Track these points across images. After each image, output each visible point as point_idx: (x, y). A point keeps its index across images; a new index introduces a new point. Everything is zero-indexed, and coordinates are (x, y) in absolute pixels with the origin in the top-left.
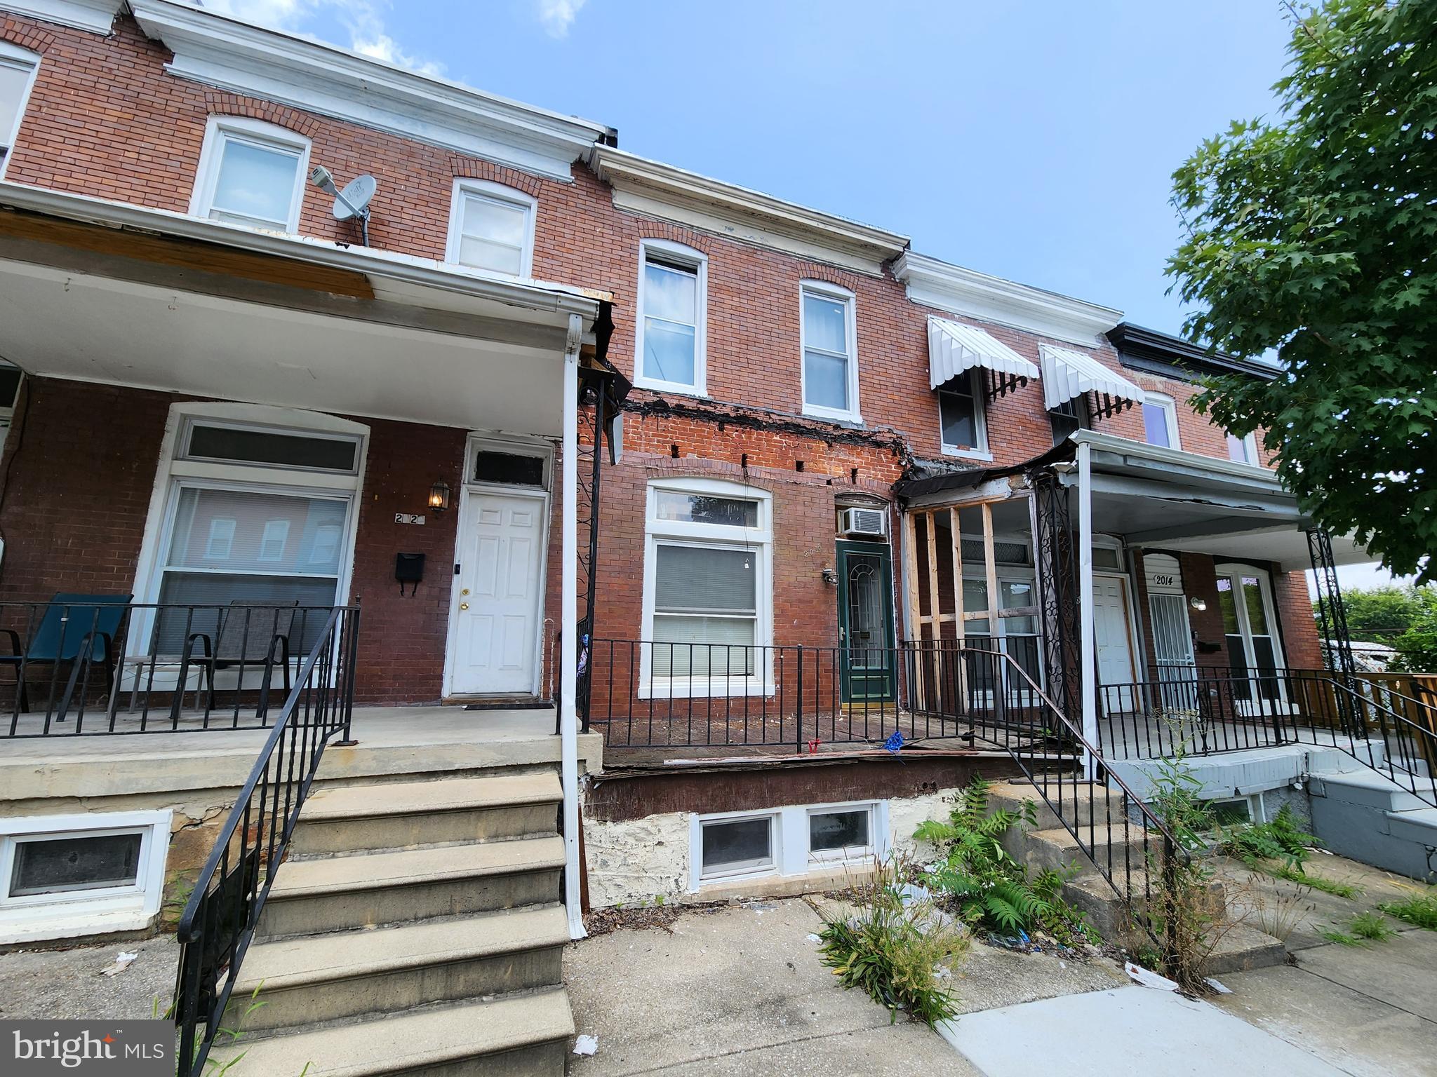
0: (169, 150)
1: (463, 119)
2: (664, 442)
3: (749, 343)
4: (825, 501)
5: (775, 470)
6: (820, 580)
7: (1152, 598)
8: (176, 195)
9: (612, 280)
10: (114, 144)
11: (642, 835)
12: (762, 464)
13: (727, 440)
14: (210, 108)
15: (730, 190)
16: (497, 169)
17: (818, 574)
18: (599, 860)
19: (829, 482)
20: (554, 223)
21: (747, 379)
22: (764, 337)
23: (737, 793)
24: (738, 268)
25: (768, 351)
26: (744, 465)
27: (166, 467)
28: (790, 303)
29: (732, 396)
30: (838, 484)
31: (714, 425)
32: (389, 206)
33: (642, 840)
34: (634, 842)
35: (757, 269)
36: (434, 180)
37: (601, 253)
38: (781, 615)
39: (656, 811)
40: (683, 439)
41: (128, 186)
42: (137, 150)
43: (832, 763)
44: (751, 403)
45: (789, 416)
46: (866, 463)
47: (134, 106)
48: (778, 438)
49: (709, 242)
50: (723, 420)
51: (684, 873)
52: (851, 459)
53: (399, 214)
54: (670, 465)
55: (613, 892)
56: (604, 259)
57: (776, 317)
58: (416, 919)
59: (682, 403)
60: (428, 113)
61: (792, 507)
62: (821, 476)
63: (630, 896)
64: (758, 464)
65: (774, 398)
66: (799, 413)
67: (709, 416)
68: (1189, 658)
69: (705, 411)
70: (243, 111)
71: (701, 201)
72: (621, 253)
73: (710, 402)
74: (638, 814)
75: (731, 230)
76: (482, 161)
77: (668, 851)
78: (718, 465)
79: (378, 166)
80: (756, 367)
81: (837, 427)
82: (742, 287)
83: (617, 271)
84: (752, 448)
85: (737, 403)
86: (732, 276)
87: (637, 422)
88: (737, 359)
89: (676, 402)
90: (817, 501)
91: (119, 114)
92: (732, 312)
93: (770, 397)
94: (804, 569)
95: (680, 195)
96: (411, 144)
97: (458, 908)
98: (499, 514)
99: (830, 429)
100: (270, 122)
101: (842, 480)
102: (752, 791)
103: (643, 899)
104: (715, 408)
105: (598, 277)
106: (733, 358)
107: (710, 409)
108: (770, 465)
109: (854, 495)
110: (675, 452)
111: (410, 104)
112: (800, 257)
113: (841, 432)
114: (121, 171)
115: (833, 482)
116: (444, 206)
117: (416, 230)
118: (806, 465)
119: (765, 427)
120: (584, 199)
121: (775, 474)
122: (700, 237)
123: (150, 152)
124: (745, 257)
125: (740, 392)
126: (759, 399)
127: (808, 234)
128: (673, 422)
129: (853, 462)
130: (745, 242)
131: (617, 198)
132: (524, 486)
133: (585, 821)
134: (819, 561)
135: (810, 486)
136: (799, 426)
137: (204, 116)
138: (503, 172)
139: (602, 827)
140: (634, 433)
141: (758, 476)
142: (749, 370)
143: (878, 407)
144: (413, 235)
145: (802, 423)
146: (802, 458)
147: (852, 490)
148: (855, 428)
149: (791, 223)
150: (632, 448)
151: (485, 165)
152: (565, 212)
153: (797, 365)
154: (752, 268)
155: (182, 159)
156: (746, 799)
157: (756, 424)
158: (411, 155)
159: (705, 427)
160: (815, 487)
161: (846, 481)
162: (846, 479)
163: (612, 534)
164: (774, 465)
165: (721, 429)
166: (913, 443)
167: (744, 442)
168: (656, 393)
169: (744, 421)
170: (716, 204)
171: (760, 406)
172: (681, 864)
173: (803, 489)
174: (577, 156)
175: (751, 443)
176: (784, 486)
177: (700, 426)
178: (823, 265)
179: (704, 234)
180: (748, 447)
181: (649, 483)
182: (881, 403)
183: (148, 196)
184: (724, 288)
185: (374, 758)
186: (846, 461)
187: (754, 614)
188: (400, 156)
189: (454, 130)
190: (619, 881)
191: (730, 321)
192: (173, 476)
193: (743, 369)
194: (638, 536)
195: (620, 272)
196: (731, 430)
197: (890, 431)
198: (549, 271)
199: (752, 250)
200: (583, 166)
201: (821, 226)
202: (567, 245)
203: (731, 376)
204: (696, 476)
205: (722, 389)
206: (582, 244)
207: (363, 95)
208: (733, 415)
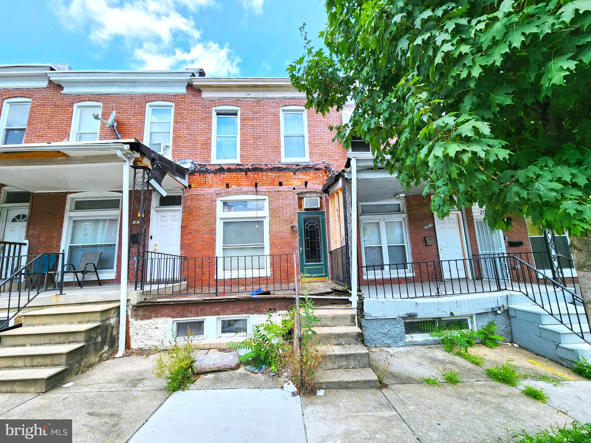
0: (64, 118)
1: (147, 82)
2: (223, 183)
3: (258, 138)
4: (292, 197)
5: (269, 187)
6: (290, 229)
7: (477, 222)
8: (66, 131)
9: (202, 126)
10: (50, 120)
11: (151, 325)
12: (264, 186)
13: (248, 178)
14: (74, 101)
15: (244, 80)
16: (160, 96)
17: (289, 227)
18: (135, 333)
19: (294, 189)
20: (180, 110)
21: (257, 153)
22: (264, 134)
23: (187, 311)
24: (252, 109)
25: (266, 140)
26: (256, 187)
27: (67, 214)
28: (276, 118)
29: (251, 160)
30: (298, 189)
31: (243, 173)
32: (126, 119)
33: (151, 326)
34: (148, 327)
35: (261, 108)
36: (139, 106)
37: (197, 117)
38: (272, 245)
39: (156, 317)
40: (230, 181)
41: (54, 131)
42: (55, 120)
43: (225, 300)
44: (258, 162)
45: (276, 164)
46: (312, 178)
47: (54, 107)
48: (271, 174)
49: (240, 102)
50: (247, 171)
51: (165, 338)
52: (305, 177)
53: (129, 121)
54: (225, 191)
55: (140, 343)
56: (199, 119)
57: (270, 125)
58: (41, 344)
59: (230, 167)
60: (136, 83)
61: (277, 201)
62: (290, 186)
63: (146, 345)
64: (262, 186)
65: (268, 158)
66: (279, 163)
67: (241, 170)
68: (502, 250)
69: (239, 168)
70: (83, 100)
71: (235, 87)
72: (205, 115)
73: (241, 165)
74: (150, 318)
75: (249, 95)
76: (155, 95)
77: (160, 330)
78: (245, 189)
79: (122, 106)
80: (261, 147)
81: (297, 165)
82: (254, 117)
83: (204, 122)
84: (259, 180)
85: (252, 163)
86: (250, 113)
87: (212, 177)
88: (253, 146)
89: (227, 167)
90: (289, 197)
91: (50, 110)
92: (250, 127)
93: (267, 158)
94: (283, 225)
95: (226, 87)
96: (132, 95)
97: (52, 342)
98: (166, 217)
99: (294, 167)
100: (90, 101)
101: (300, 187)
102: (193, 311)
103: (150, 346)
104: (243, 166)
105: (197, 126)
106: (251, 146)
107: (241, 167)
108: (267, 185)
109: (307, 192)
110: (228, 186)
111: (130, 82)
112: (279, 98)
113: (299, 167)
114: (52, 128)
115: (296, 188)
116: (143, 114)
117: (134, 124)
118: (283, 183)
119: (265, 170)
120: (191, 98)
121: (269, 189)
122: (236, 101)
123: (59, 120)
124: (256, 104)
125: (254, 158)
126: (262, 160)
127: (282, 88)
128: (226, 175)
129: (305, 179)
130: (255, 98)
131: (203, 94)
132: (176, 206)
133: (130, 320)
134: (290, 221)
135: (285, 191)
136: (280, 168)
137: (72, 104)
138: (162, 97)
139: (137, 322)
140: (211, 181)
141: (262, 190)
142: (257, 149)
143: (318, 153)
144: (133, 126)
145: (281, 166)
146: (281, 180)
147: (305, 190)
148: (306, 164)
149: (273, 86)
150: (210, 187)
151: (156, 96)
152: (184, 105)
153: (279, 143)
154: (259, 108)
155: (67, 119)
156: (191, 313)
157: (261, 170)
158: (132, 99)
159: (240, 174)
160: (287, 191)
161: (302, 187)
162: (302, 186)
163: (203, 220)
164: (269, 185)
165: (246, 174)
166: (334, 166)
167: (256, 178)
168: (219, 165)
169: (256, 169)
170: (241, 86)
171: (263, 163)
172: (164, 335)
173: (282, 193)
174: (187, 83)
175: (259, 178)
176: (273, 193)
177: (237, 174)
178: (291, 99)
179: (238, 99)
180: (257, 180)
181: (218, 199)
182: (319, 152)
183: (59, 133)
184: (247, 118)
185: (64, 299)
186: (303, 179)
187: (263, 245)
188: (129, 101)
189: (146, 86)
190: (142, 340)
191: (249, 131)
192: (70, 217)
193: (255, 149)
194: (214, 219)
195: (205, 122)
196: (251, 174)
197: (324, 163)
198: (179, 128)
199: (258, 101)
200: (190, 86)
201: (286, 83)
202: (185, 117)
203: (250, 153)
204: (236, 194)
205: (246, 159)
206: (190, 115)
207: (116, 83)
208: (250, 168)
